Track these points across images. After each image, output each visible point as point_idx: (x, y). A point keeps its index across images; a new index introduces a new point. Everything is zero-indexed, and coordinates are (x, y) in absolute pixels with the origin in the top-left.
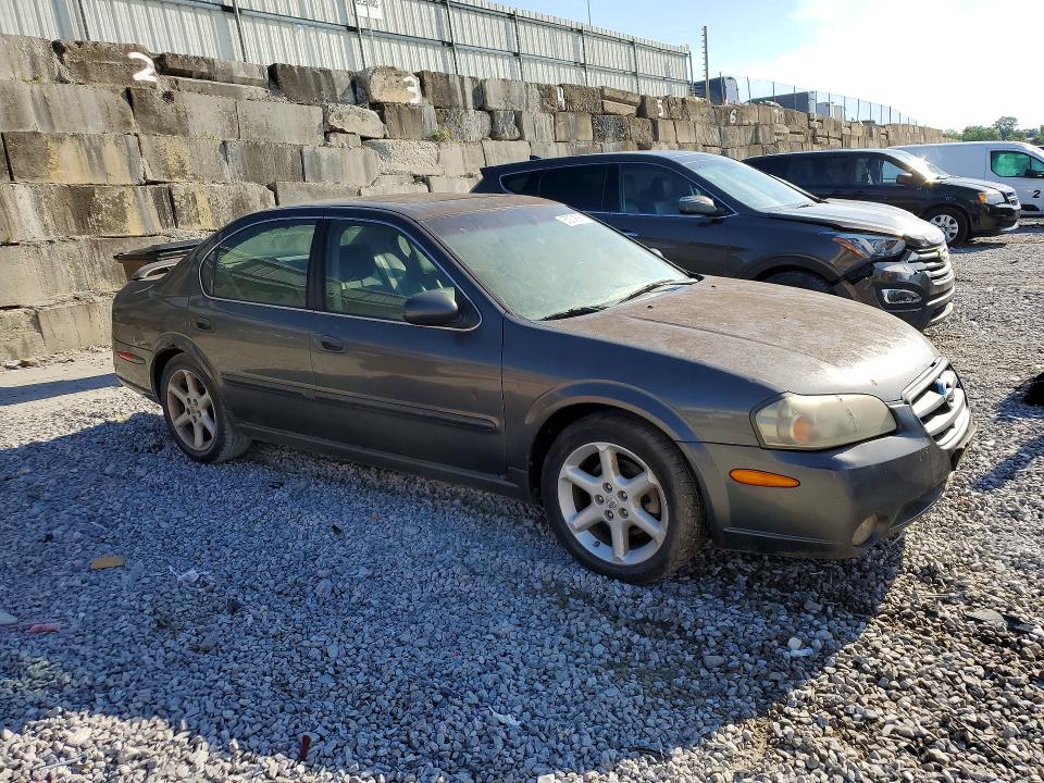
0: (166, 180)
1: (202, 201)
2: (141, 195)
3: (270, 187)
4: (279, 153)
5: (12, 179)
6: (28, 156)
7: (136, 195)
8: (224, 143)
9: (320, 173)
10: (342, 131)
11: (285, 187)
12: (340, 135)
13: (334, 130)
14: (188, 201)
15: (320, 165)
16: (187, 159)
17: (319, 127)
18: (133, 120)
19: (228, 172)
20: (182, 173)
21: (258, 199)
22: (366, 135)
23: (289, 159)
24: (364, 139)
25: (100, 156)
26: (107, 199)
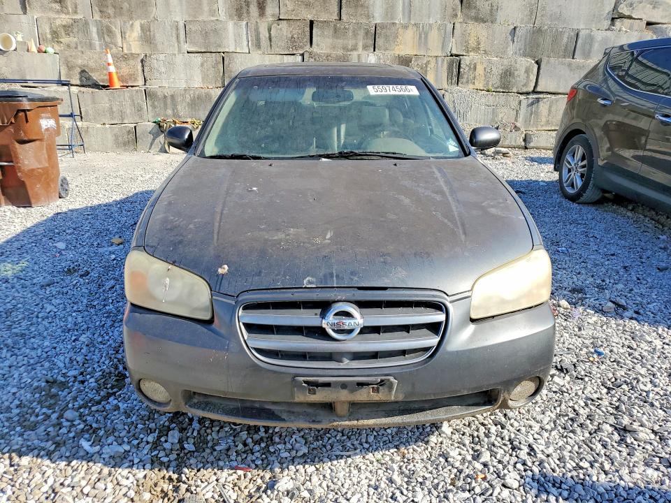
0: (465, 54)
1: (480, 69)
2: (440, 63)
3: (537, 62)
4: (557, 36)
5: (374, 51)
6: (386, 37)
7: (437, 63)
8: (515, 28)
9: (590, 52)
10: (630, 17)
11: (548, 62)
12: (626, 21)
13: (622, 17)
14: (470, 68)
15: (591, 45)
16: (483, 39)
17: (608, 14)
18: (459, 13)
19: (511, 49)
20: (477, 49)
21: (524, 70)
22: (653, 20)
23: (565, 40)
24: (649, 24)
25: (426, 37)
26: (418, 64)
